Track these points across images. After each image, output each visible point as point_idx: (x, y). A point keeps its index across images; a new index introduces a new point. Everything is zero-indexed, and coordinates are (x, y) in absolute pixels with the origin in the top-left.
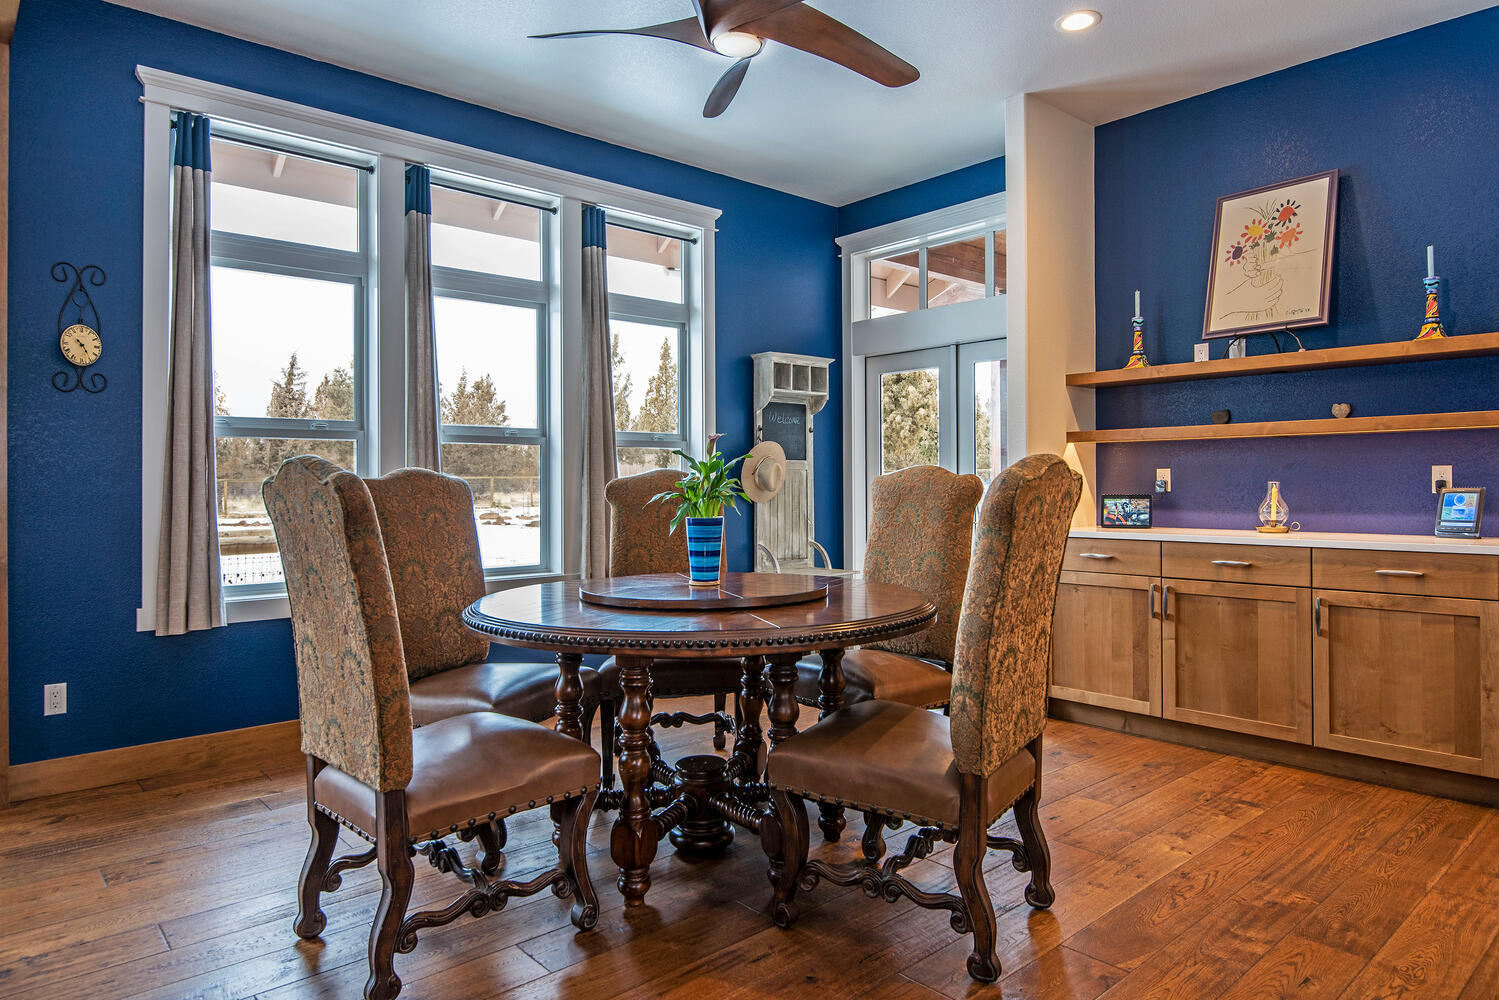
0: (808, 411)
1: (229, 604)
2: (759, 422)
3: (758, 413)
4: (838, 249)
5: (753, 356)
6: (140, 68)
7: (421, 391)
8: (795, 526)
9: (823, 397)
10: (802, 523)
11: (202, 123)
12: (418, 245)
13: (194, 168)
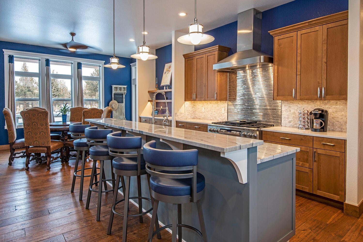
0: (124, 95)
1: (17, 126)
2: (113, 97)
3: (113, 95)
4: (131, 66)
5: (112, 86)
6: (3, 50)
7: (48, 94)
8: (121, 114)
9: (125, 92)
10: (122, 114)
11: (13, 56)
12: (48, 70)
13: (11, 63)
